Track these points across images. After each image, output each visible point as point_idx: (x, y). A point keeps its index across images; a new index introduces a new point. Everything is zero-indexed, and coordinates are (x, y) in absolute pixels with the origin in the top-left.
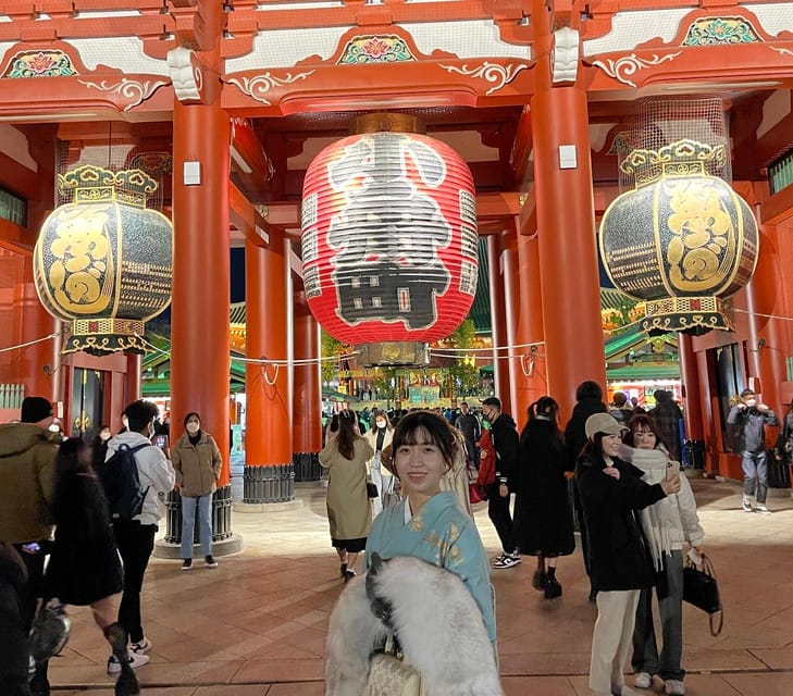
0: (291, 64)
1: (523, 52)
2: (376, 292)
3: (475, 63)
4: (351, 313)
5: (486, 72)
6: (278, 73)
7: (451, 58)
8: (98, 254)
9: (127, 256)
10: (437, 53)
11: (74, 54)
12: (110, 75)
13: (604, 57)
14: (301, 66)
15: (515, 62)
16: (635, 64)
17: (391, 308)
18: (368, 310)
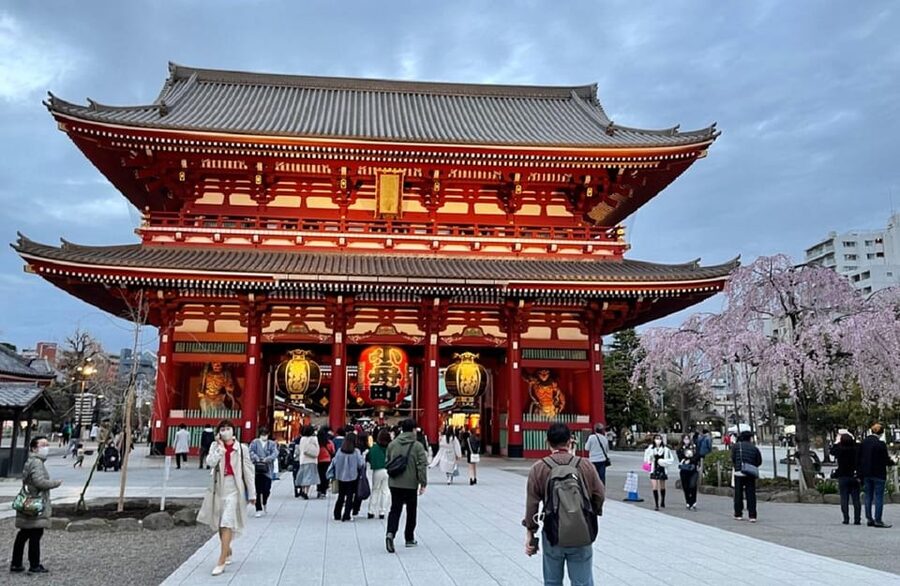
0: (363, 333)
1: (424, 334)
2: (381, 392)
3: (412, 336)
4: (373, 397)
5: (414, 339)
6: (360, 335)
7: (406, 334)
8: (302, 377)
9: (311, 378)
10: (402, 333)
11: (306, 326)
12: (315, 332)
13: (444, 337)
14: (366, 334)
15: (421, 336)
16: (451, 340)
17: (385, 397)
18: (379, 397)
